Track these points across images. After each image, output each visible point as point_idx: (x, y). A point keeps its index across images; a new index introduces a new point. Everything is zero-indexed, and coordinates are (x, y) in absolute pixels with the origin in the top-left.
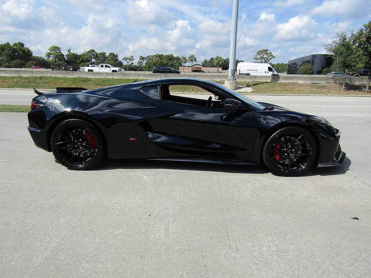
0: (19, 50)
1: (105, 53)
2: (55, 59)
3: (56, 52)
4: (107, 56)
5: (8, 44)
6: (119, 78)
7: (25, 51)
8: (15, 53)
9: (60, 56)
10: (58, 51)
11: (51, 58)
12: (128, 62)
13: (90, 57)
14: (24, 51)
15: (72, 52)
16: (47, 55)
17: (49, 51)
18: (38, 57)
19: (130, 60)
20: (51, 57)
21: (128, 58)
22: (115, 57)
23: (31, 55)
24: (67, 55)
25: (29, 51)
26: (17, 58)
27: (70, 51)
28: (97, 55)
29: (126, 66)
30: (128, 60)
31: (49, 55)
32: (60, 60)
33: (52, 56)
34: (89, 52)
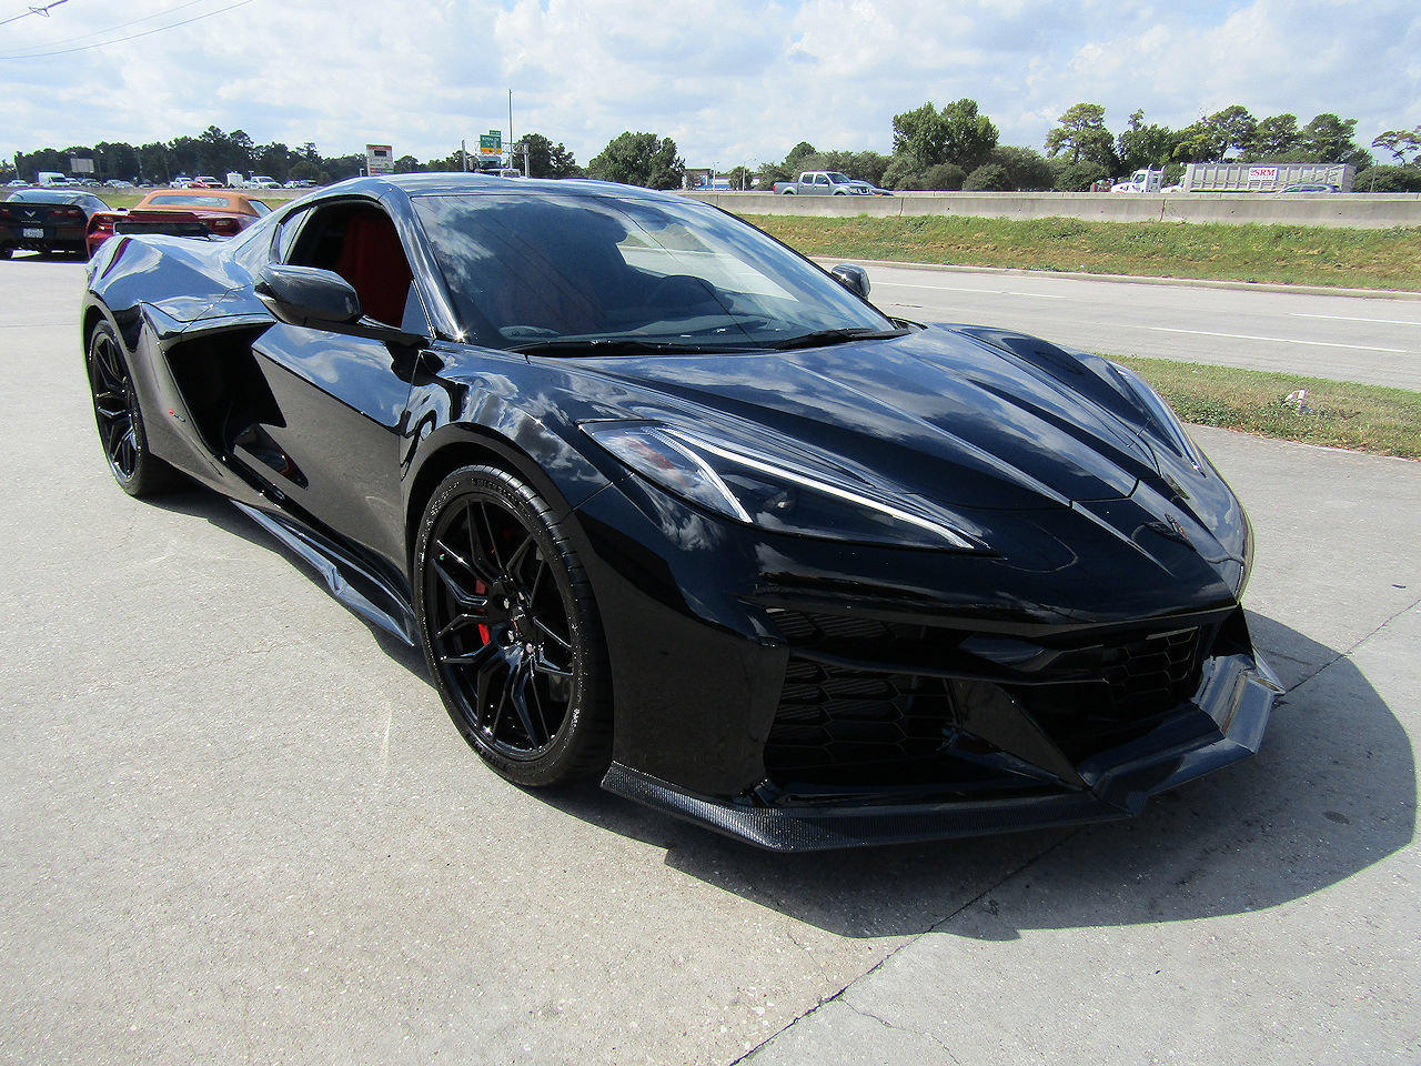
0: (958, 127)
1: (1289, 119)
2: (1077, 155)
3: (1087, 125)
4: (1300, 129)
5: (930, 108)
6: (1211, 221)
7: (975, 130)
8: (943, 139)
9: (1095, 140)
10: (1091, 124)
11: (1061, 153)
12: (1400, 153)
13: (1218, 140)
14: (971, 133)
15: (1147, 122)
16: (1050, 141)
17: (1061, 126)
18: (1015, 151)
19: (1413, 142)
20: (1064, 145)
21: (1402, 136)
22: (1335, 134)
23: (993, 144)
24: (1126, 137)
25: (988, 128)
26: (948, 155)
27: (1140, 121)
28: (1251, 128)
29: (1385, 172)
30: (1401, 145)
31: (1057, 140)
32: (1092, 156)
33: (1068, 143)
34: (1220, 118)
